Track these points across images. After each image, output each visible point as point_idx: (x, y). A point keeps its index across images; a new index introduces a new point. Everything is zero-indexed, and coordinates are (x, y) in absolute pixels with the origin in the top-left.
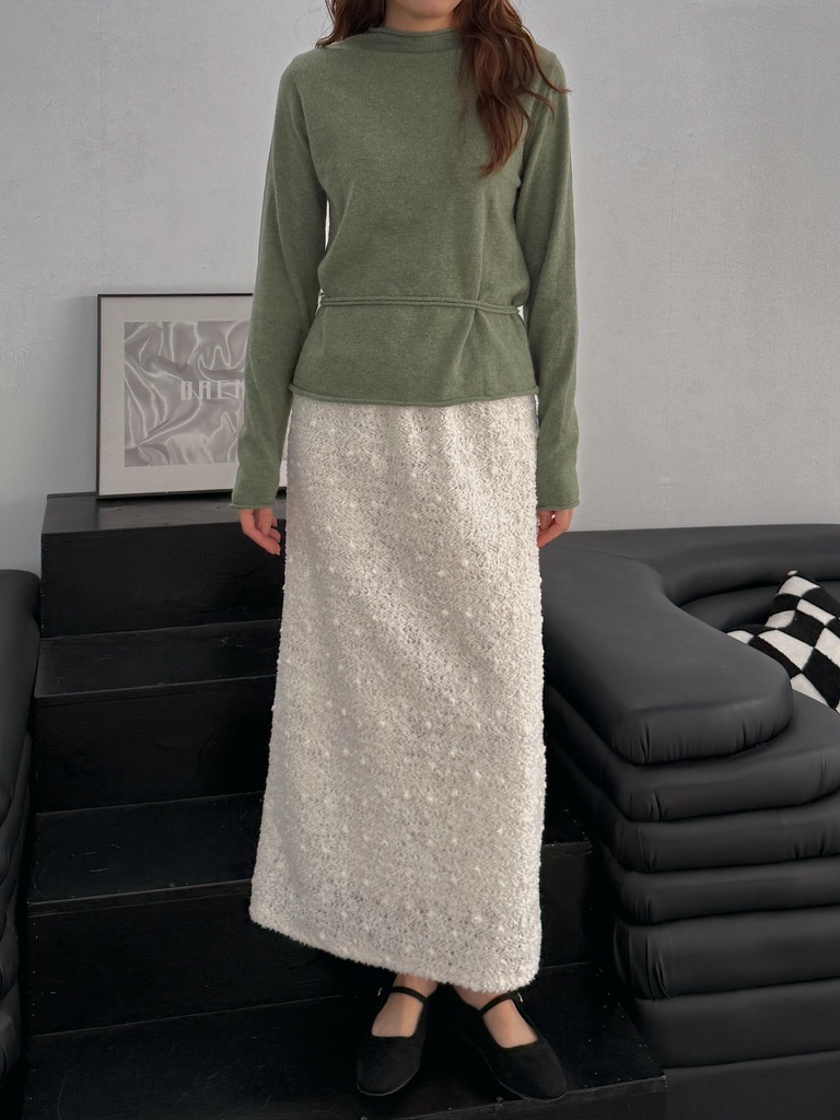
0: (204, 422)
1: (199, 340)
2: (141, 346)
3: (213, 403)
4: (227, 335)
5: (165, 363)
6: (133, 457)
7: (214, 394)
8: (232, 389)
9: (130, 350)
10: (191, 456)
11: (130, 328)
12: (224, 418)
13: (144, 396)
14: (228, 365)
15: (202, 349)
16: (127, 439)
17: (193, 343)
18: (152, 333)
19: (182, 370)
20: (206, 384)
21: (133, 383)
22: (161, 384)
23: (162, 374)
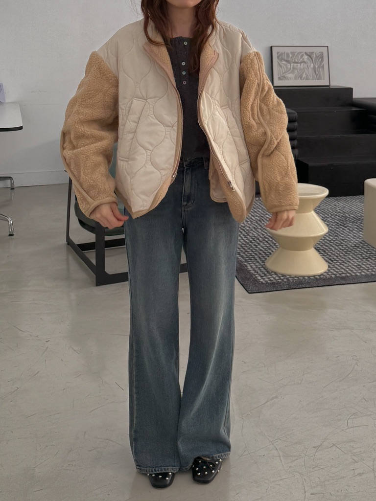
0: (292, 72)
1: (291, 56)
2: (280, 56)
3: (294, 68)
4: (296, 54)
5: (285, 60)
6: (280, 79)
7: (294, 66)
8: (297, 66)
9: (278, 57)
10: (291, 79)
11: (278, 53)
12: (296, 71)
13: (281, 66)
14: (296, 61)
15: (291, 57)
16: (278, 75)
17: (289, 56)
18: (282, 54)
19: (288, 61)
20: (292, 65)
21: (279, 64)
22: (284, 64)
23: (284, 62)
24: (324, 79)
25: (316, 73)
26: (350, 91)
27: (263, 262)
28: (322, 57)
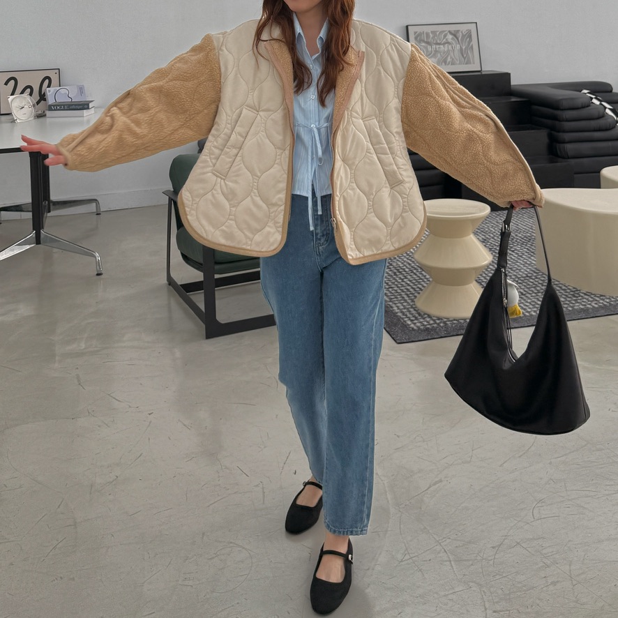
0: (434, 56)
4: (438, 33)
5: (424, 41)
7: (436, 49)
8: (440, 48)
9: (416, 38)
11: (415, 33)
12: (439, 55)
14: (438, 42)
15: (432, 38)
17: (430, 36)
18: (420, 34)
19: (428, 43)
20: (434, 46)
22: (424, 47)
23: (423, 44)
24: (474, 63)
25: (463, 56)
26: (507, 76)
27: (413, 301)
28: (470, 36)
